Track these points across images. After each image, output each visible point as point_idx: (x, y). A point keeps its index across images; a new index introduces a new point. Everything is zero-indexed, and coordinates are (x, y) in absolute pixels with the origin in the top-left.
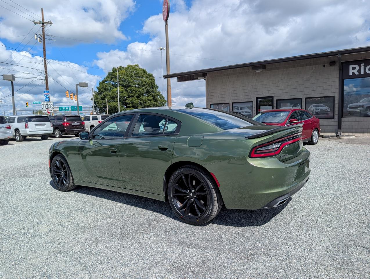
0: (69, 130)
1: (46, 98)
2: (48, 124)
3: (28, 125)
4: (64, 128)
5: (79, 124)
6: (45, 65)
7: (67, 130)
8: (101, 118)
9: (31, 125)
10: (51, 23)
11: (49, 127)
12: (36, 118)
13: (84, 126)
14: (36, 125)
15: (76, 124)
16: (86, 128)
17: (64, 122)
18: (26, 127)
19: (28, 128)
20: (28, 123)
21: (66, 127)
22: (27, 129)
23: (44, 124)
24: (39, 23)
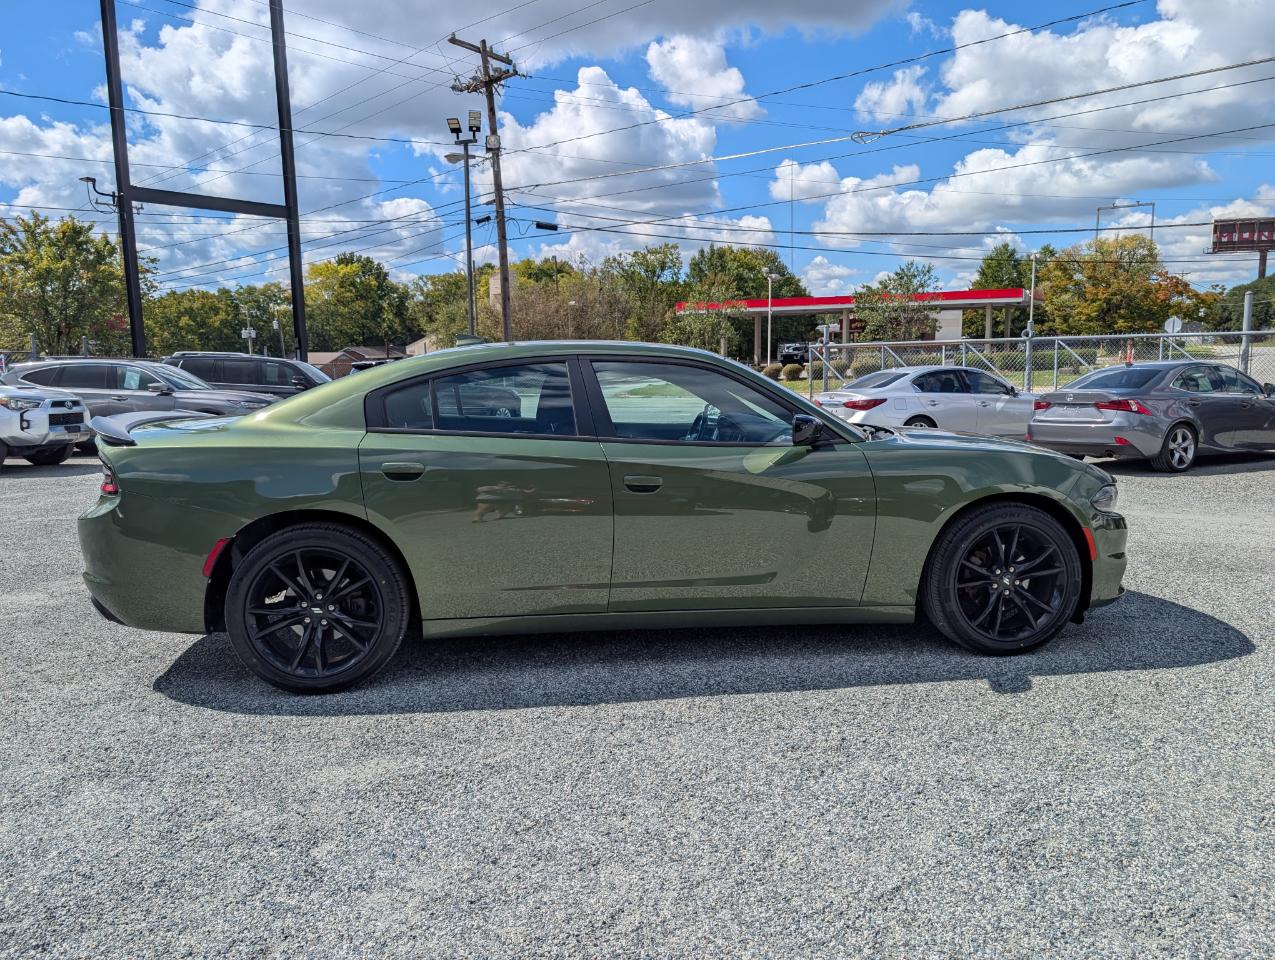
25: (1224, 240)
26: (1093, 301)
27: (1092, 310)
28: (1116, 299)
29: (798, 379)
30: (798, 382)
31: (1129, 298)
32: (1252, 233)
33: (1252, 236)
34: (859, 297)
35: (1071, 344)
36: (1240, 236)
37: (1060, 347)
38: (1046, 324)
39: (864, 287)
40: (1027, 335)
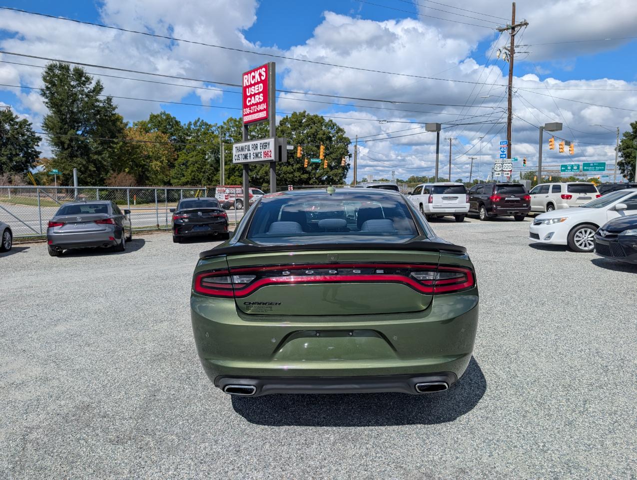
0: (499, 208)
1: (502, 153)
2: (463, 197)
3: (432, 198)
4: (491, 204)
5: (518, 199)
6: (509, 98)
7: (496, 209)
8: (566, 189)
9: (437, 198)
10: (526, 24)
11: (463, 203)
12: (452, 188)
13: (528, 202)
14: (444, 198)
15: (513, 198)
16: (532, 207)
17: (493, 195)
18: (430, 202)
19: (432, 203)
20: (434, 195)
21: (494, 203)
22: (430, 204)
23: (457, 198)
24: (507, 29)
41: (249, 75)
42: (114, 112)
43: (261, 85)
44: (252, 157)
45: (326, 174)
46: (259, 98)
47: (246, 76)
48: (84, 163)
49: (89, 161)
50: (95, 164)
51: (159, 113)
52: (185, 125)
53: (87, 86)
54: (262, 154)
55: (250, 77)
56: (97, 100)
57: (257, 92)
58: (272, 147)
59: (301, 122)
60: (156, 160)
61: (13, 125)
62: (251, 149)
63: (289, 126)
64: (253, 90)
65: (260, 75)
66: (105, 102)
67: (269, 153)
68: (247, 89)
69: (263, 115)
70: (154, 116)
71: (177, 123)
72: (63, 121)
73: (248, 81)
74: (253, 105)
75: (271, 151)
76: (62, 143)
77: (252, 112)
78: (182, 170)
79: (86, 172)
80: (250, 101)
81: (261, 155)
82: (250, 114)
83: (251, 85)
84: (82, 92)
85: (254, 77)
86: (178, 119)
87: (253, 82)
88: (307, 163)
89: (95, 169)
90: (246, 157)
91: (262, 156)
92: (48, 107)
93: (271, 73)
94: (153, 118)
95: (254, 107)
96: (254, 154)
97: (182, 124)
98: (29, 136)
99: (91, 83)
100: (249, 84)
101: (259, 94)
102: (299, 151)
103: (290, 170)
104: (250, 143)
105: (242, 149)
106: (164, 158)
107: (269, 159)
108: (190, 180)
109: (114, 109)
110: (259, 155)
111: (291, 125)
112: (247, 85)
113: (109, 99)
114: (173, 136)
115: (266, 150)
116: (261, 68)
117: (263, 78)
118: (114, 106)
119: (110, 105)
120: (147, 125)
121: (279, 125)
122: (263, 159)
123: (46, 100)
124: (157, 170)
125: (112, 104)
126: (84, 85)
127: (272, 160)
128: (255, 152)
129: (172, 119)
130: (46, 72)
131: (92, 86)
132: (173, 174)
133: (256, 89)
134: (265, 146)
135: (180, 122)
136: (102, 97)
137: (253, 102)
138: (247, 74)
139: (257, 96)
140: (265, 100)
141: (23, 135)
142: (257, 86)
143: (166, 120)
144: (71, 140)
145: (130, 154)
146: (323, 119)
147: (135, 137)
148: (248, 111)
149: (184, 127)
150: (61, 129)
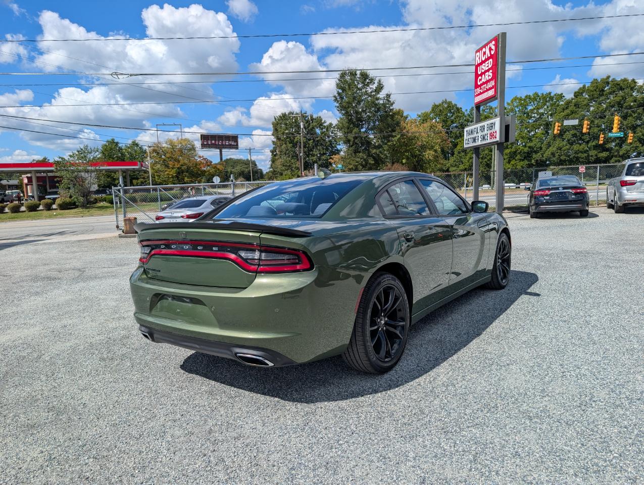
25: (205, 143)
26: (173, 168)
27: (173, 172)
28: (184, 167)
29: (19, 212)
30: (20, 214)
31: (188, 168)
32: (215, 141)
33: (215, 142)
34: (57, 163)
35: (165, 189)
36: (211, 142)
37: (160, 190)
38: (140, 180)
39: (60, 158)
40: (121, 186)
41: (481, 51)
42: (391, 108)
43: (491, 60)
44: (480, 139)
45: (634, 150)
46: (489, 76)
47: (478, 54)
48: (365, 157)
49: (369, 155)
50: (374, 158)
51: (441, 102)
52: (467, 110)
53: (371, 86)
54: (489, 135)
55: (481, 53)
56: (378, 99)
57: (487, 69)
58: (497, 128)
59: (603, 91)
60: (430, 149)
61: (322, 129)
62: (479, 132)
63: (587, 96)
64: (484, 67)
65: (490, 49)
66: (384, 99)
67: (495, 134)
68: (479, 68)
69: (491, 93)
70: (436, 105)
71: (458, 110)
72: (350, 121)
73: (479, 58)
74: (484, 83)
75: (496, 132)
76: (349, 141)
77: (482, 91)
78: (461, 157)
79: (366, 165)
80: (481, 80)
81: (487, 137)
82: (481, 93)
83: (483, 62)
84: (366, 93)
85: (485, 53)
86: (459, 106)
87: (483, 59)
88: (602, 139)
89: (373, 162)
90: (474, 140)
91: (489, 138)
92: (338, 110)
93: (500, 45)
94: (435, 107)
95: (484, 86)
96: (482, 137)
97: (463, 110)
98: (333, 138)
99: (374, 83)
100: (481, 61)
101: (488, 71)
102: (585, 126)
103: (583, 149)
104: (479, 125)
105: (471, 132)
106: (437, 147)
107: (495, 140)
108: (467, 167)
109: (392, 104)
110: (486, 137)
111: (589, 96)
112: (479, 63)
113: (388, 96)
114: (453, 123)
115: (492, 131)
116: (491, 42)
117: (493, 52)
118: (392, 102)
119: (389, 101)
120: (429, 116)
121: (573, 97)
122: (489, 141)
123: (338, 105)
124: (430, 159)
125: (390, 100)
126: (368, 86)
127: (497, 141)
128: (482, 134)
129: (453, 106)
130: (339, 80)
131: (374, 86)
132: (452, 162)
133: (487, 65)
134: (492, 126)
135: (461, 108)
136: (382, 95)
137: (483, 80)
138: (478, 51)
139: (487, 73)
140: (494, 77)
141: (329, 137)
142: (487, 62)
143: (447, 108)
144: (355, 138)
145: (406, 145)
146: (635, 83)
147: (412, 129)
148: (479, 90)
149: (466, 114)
150: (348, 128)
